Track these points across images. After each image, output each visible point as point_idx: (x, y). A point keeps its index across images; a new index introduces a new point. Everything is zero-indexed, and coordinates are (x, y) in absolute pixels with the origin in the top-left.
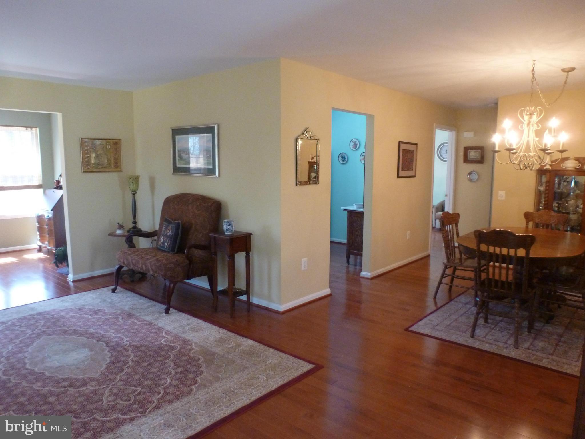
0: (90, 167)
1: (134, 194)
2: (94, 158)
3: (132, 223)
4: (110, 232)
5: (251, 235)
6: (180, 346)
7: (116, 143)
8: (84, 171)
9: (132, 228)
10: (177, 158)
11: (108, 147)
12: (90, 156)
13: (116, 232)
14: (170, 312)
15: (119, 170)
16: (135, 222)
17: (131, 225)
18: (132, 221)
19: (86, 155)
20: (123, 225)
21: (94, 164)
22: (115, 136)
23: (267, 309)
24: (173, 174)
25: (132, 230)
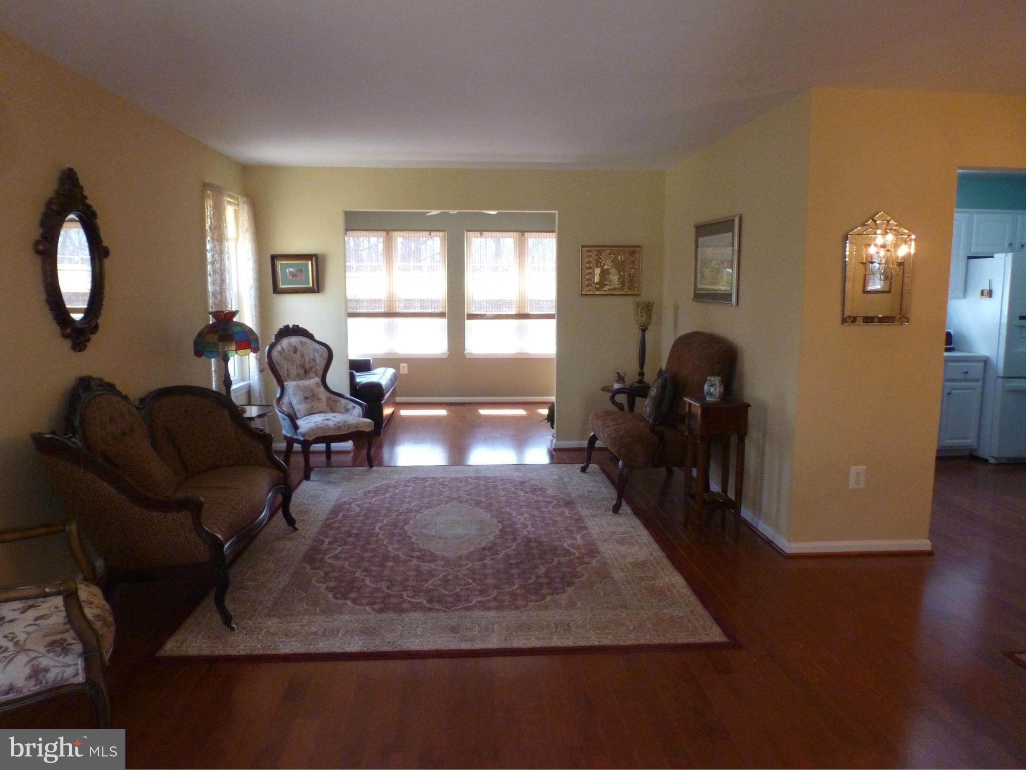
0: (591, 288)
1: (644, 330)
2: (598, 275)
3: (637, 375)
4: (603, 385)
5: (750, 409)
6: (579, 555)
7: (633, 250)
8: (583, 293)
9: (635, 383)
10: (699, 275)
11: (621, 258)
12: (594, 272)
13: (613, 386)
14: (620, 512)
15: (637, 293)
16: (642, 374)
17: (637, 378)
18: (638, 372)
19: (587, 271)
20: (624, 376)
21: (597, 283)
22: (632, 242)
23: (770, 543)
24: (693, 300)
25: (636, 385)
